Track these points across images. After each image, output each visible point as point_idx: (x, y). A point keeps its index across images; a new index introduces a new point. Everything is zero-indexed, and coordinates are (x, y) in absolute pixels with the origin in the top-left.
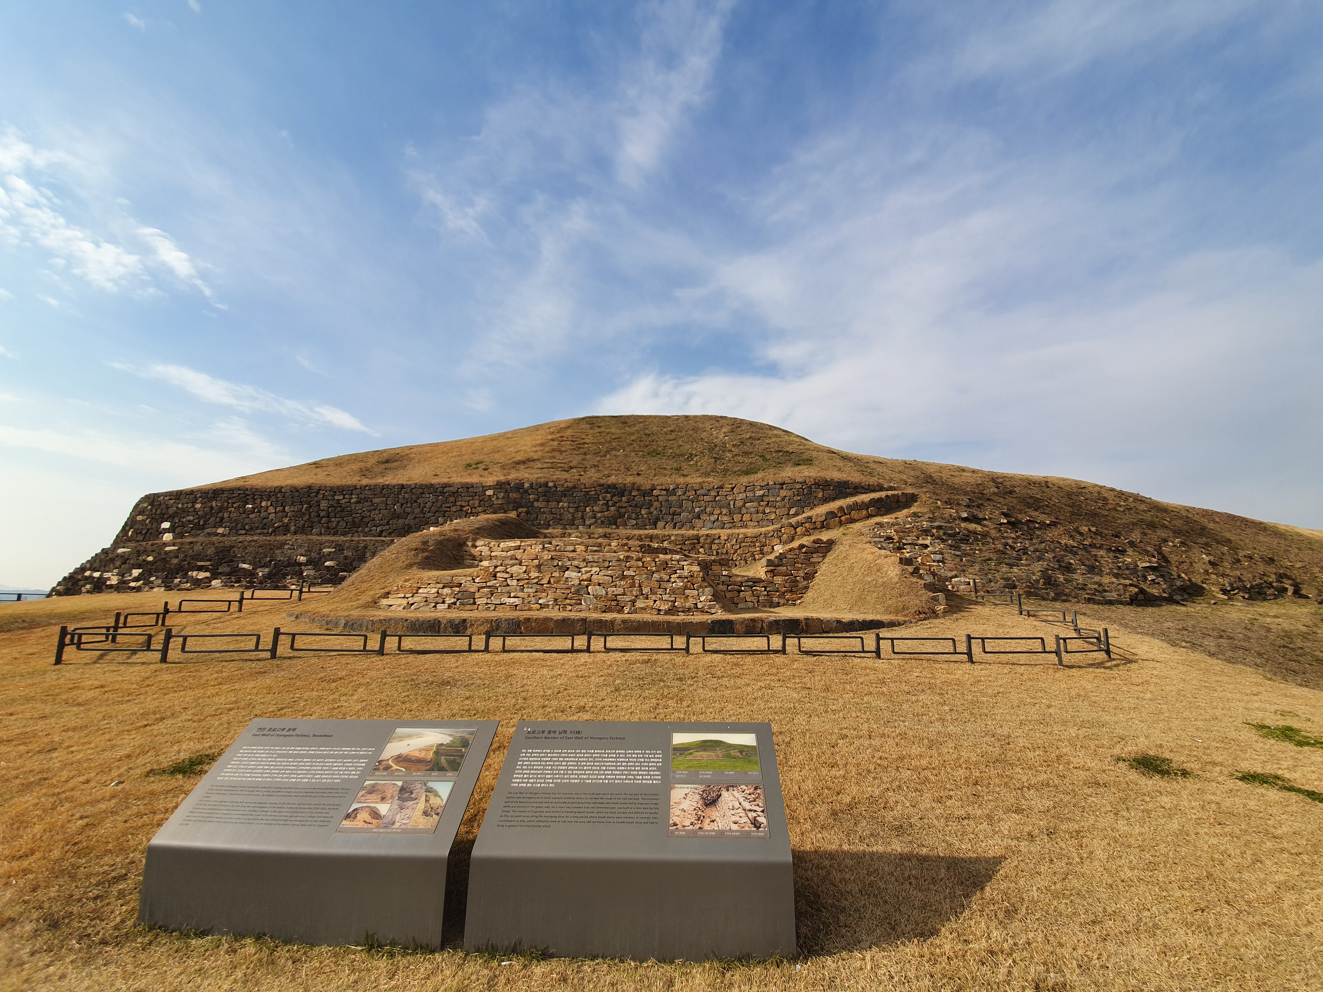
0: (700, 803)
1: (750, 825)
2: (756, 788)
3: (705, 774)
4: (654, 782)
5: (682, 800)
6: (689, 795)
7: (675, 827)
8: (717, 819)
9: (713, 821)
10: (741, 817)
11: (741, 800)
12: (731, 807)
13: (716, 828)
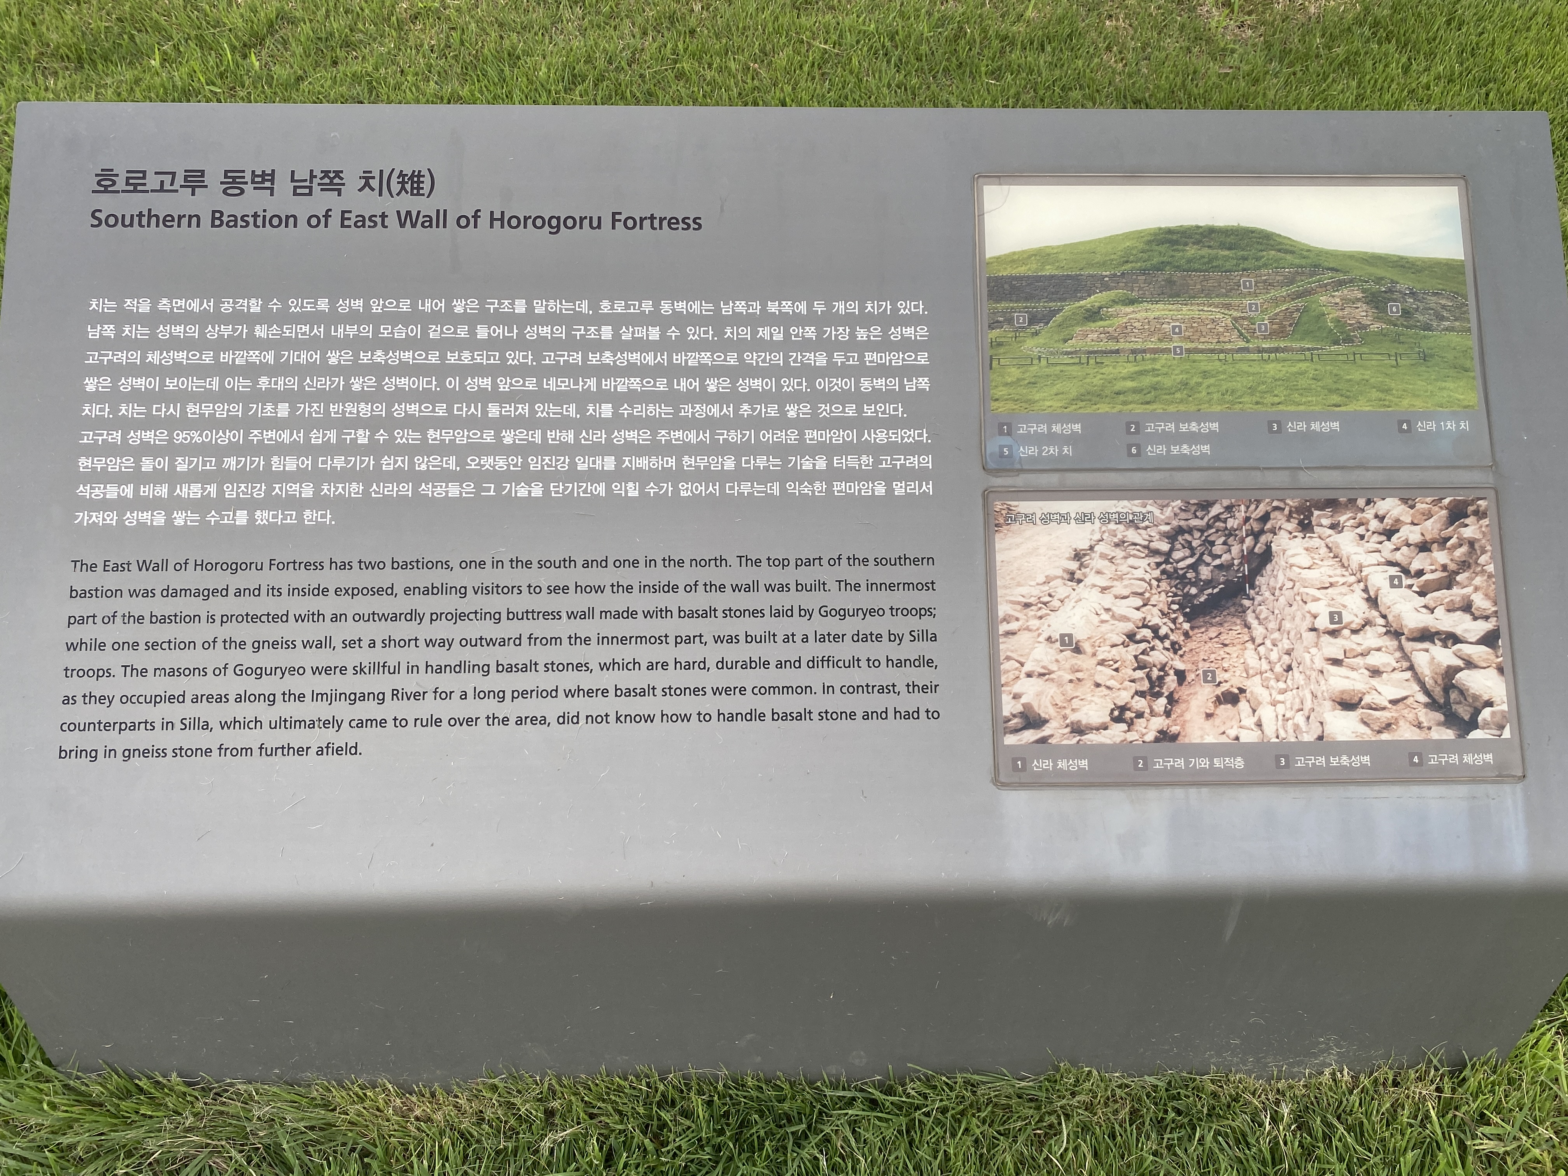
0: (1161, 600)
1: (1428, 717)
2: (1457, 514)
3: (1179, 438)
4: (899, 489)
5: (1062, 589)
6: (1096, 562)
7: (1030, 736)
8: (1254, 686)
9: (1231, 698)
10: (1375, 672)
11: (1379, 578)
12: (1323, 622)
13: (1249, 736)
